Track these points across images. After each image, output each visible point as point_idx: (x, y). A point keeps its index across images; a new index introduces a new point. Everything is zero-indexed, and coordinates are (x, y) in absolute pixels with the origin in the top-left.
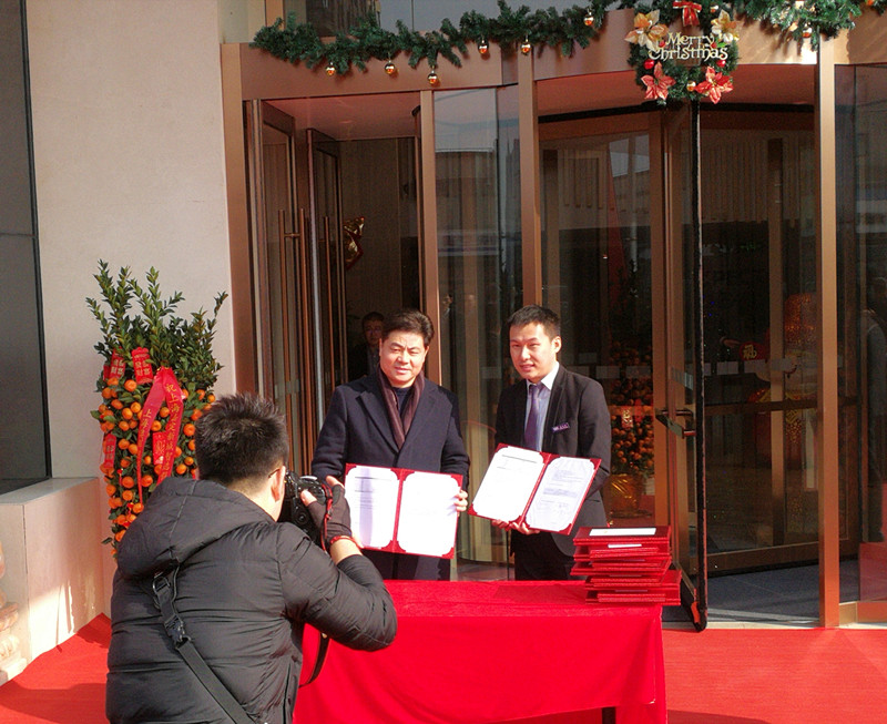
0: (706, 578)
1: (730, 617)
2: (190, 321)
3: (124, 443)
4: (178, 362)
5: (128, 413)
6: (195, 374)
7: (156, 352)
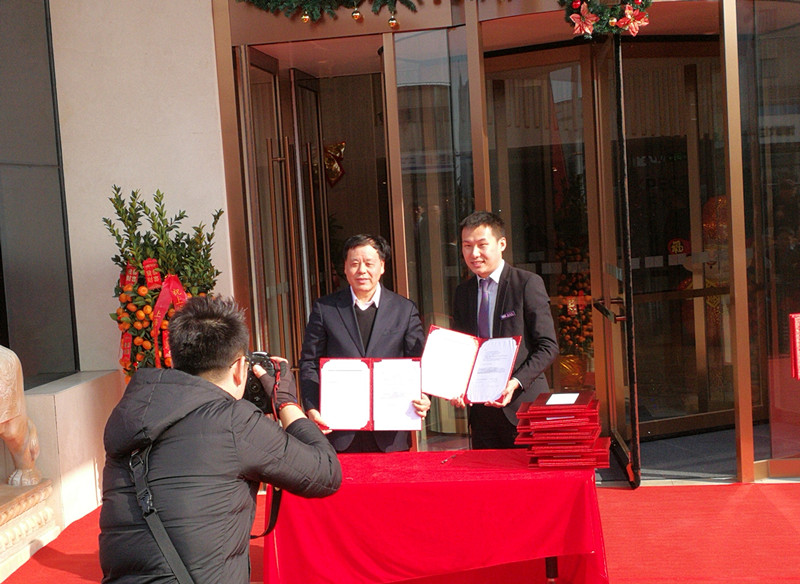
0: (638, 442)
1: (661, 476)
2: (192, 234)
3: (138, 340)
4: (183, 270)
5: (141, 314)
6: (197, 280)
7: (163, 262)
